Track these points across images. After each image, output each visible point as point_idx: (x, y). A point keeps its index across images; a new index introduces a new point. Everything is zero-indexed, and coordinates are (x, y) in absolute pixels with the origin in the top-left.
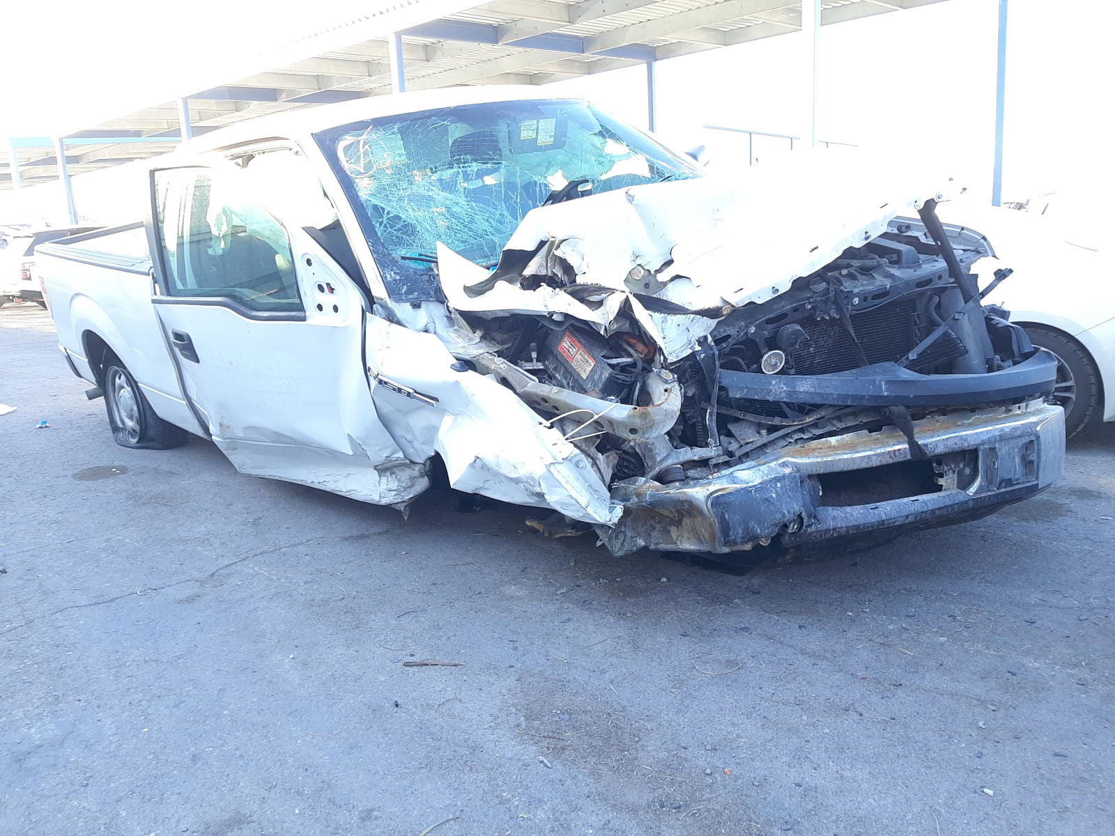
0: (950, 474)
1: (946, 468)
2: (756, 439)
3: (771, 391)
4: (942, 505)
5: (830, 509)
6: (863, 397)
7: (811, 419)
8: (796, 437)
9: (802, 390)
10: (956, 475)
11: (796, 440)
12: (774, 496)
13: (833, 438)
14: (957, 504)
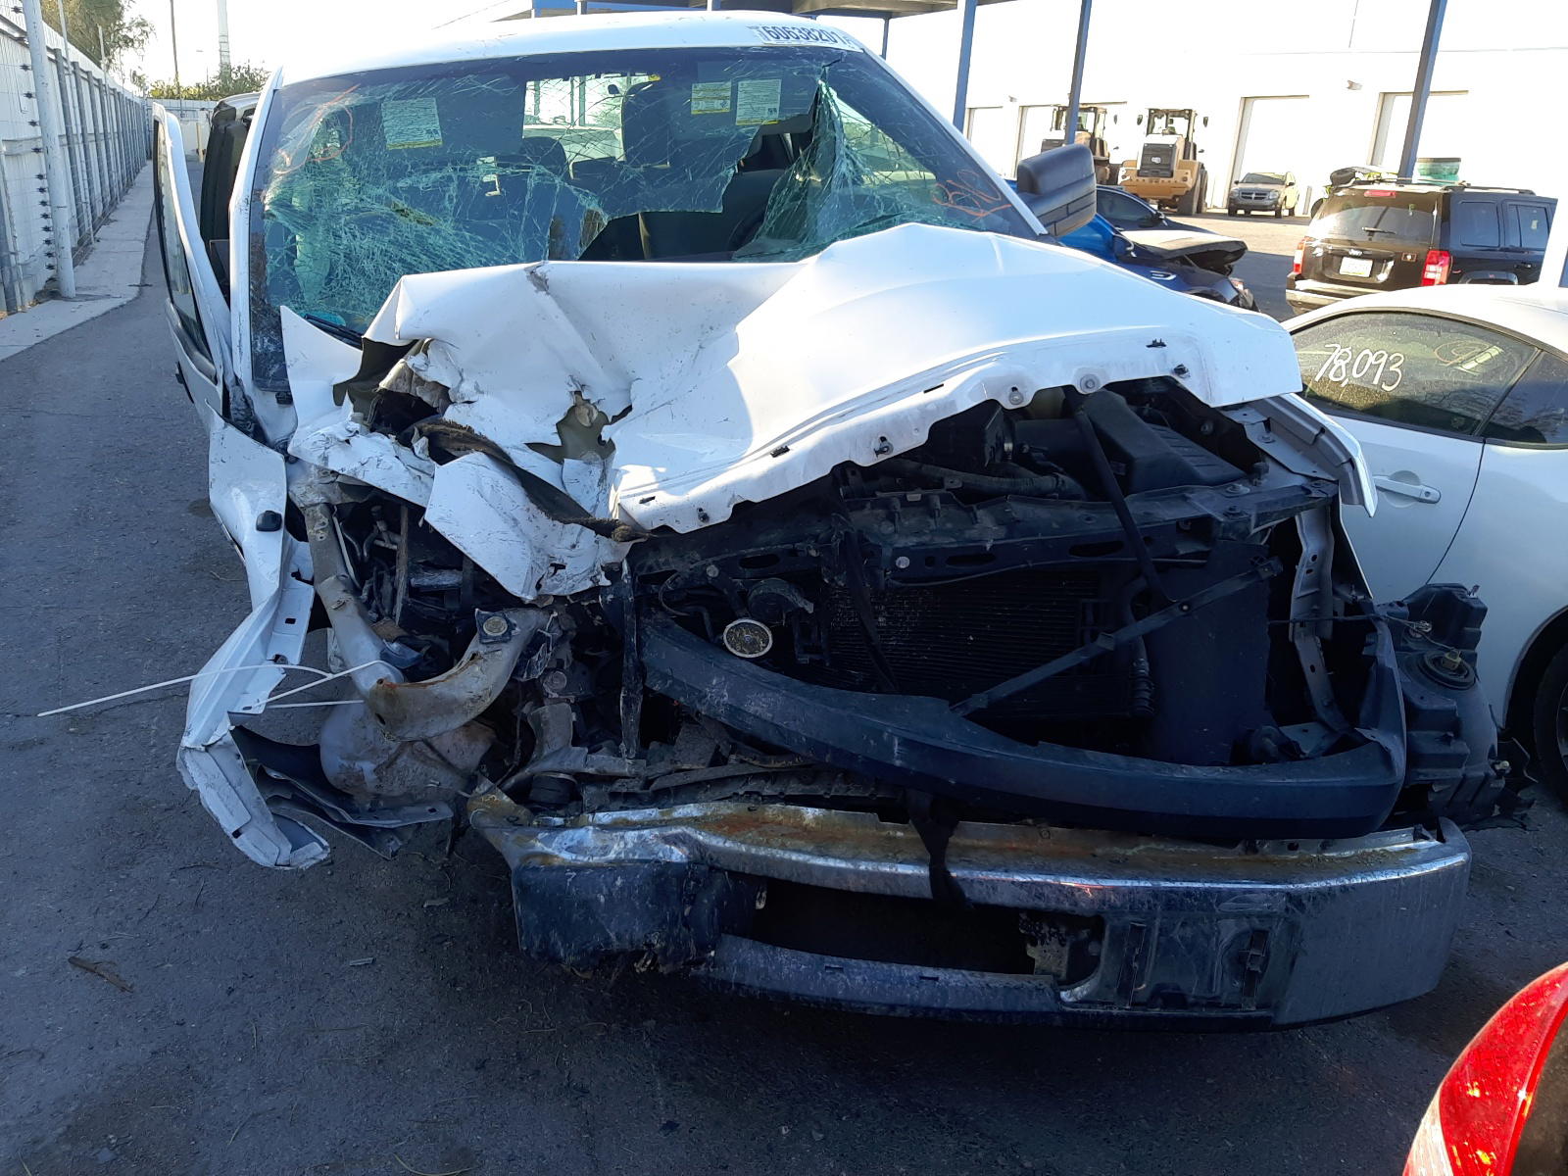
0: (1054, 944)
1: (1046, 929)
2: (695, 767)
3: (706, 696)
4: (979, 1007)
5: (746, 943)
6: (853, 757)
7: (778, 765)
8: (752, 786)
9: (752, 710)
10: (1067, 948)
11: (749, 794)
12: (602, 899)
13: (810, 810)
14: (1019, 1013)
